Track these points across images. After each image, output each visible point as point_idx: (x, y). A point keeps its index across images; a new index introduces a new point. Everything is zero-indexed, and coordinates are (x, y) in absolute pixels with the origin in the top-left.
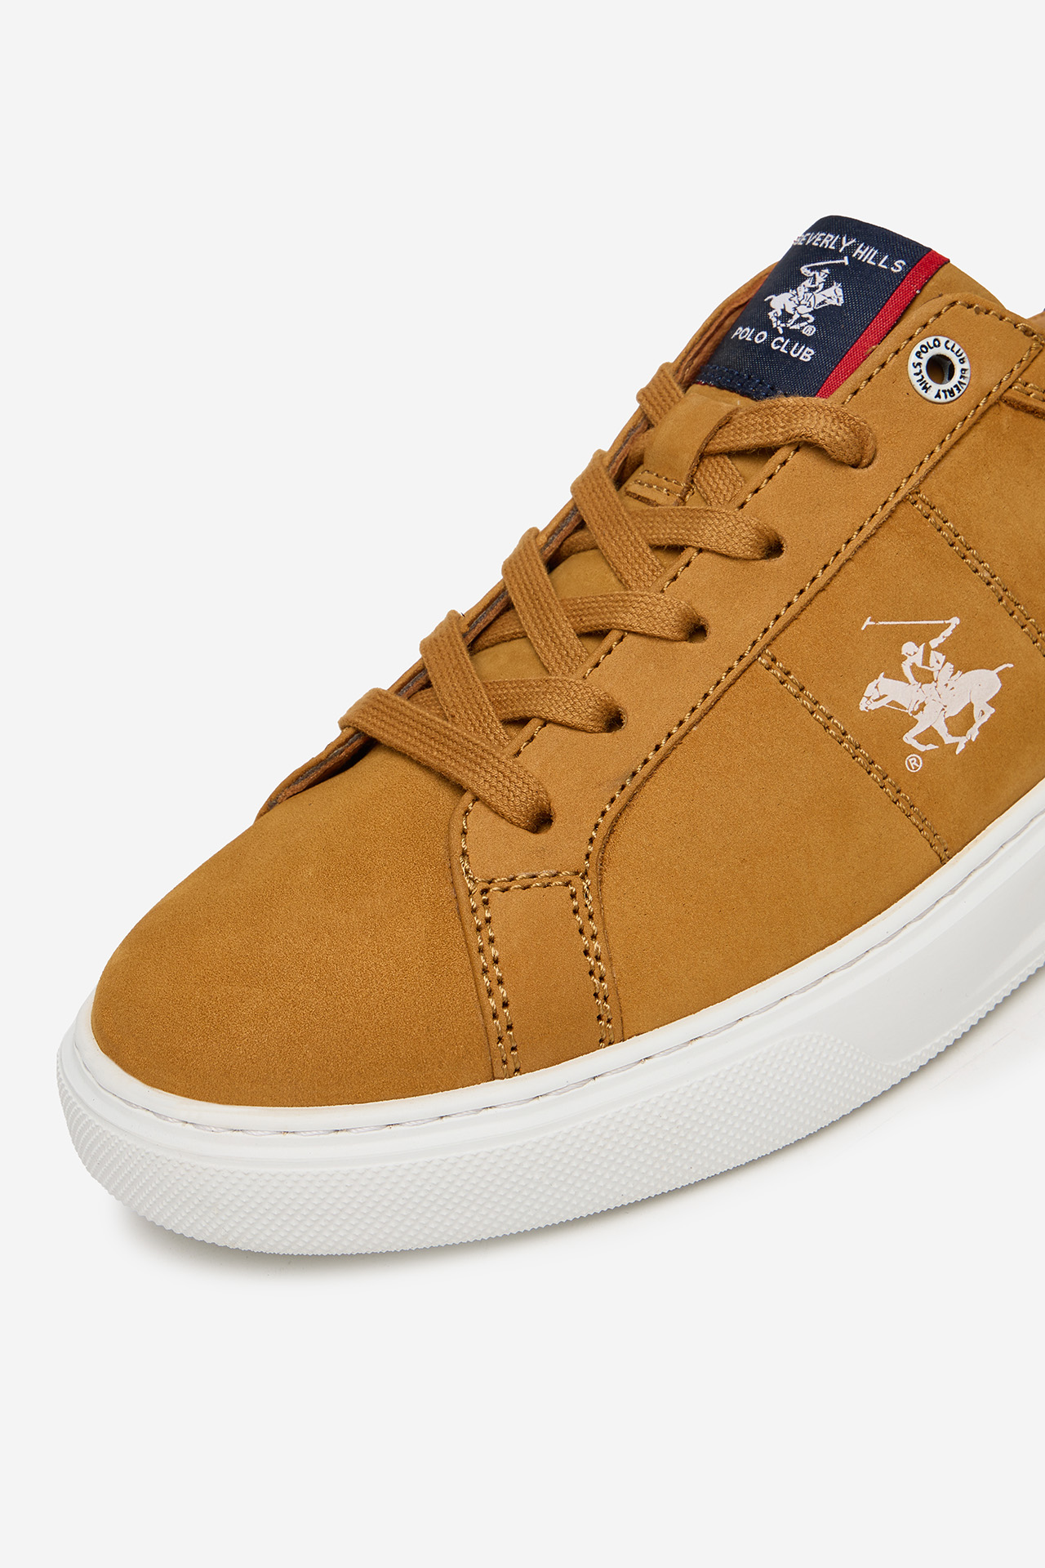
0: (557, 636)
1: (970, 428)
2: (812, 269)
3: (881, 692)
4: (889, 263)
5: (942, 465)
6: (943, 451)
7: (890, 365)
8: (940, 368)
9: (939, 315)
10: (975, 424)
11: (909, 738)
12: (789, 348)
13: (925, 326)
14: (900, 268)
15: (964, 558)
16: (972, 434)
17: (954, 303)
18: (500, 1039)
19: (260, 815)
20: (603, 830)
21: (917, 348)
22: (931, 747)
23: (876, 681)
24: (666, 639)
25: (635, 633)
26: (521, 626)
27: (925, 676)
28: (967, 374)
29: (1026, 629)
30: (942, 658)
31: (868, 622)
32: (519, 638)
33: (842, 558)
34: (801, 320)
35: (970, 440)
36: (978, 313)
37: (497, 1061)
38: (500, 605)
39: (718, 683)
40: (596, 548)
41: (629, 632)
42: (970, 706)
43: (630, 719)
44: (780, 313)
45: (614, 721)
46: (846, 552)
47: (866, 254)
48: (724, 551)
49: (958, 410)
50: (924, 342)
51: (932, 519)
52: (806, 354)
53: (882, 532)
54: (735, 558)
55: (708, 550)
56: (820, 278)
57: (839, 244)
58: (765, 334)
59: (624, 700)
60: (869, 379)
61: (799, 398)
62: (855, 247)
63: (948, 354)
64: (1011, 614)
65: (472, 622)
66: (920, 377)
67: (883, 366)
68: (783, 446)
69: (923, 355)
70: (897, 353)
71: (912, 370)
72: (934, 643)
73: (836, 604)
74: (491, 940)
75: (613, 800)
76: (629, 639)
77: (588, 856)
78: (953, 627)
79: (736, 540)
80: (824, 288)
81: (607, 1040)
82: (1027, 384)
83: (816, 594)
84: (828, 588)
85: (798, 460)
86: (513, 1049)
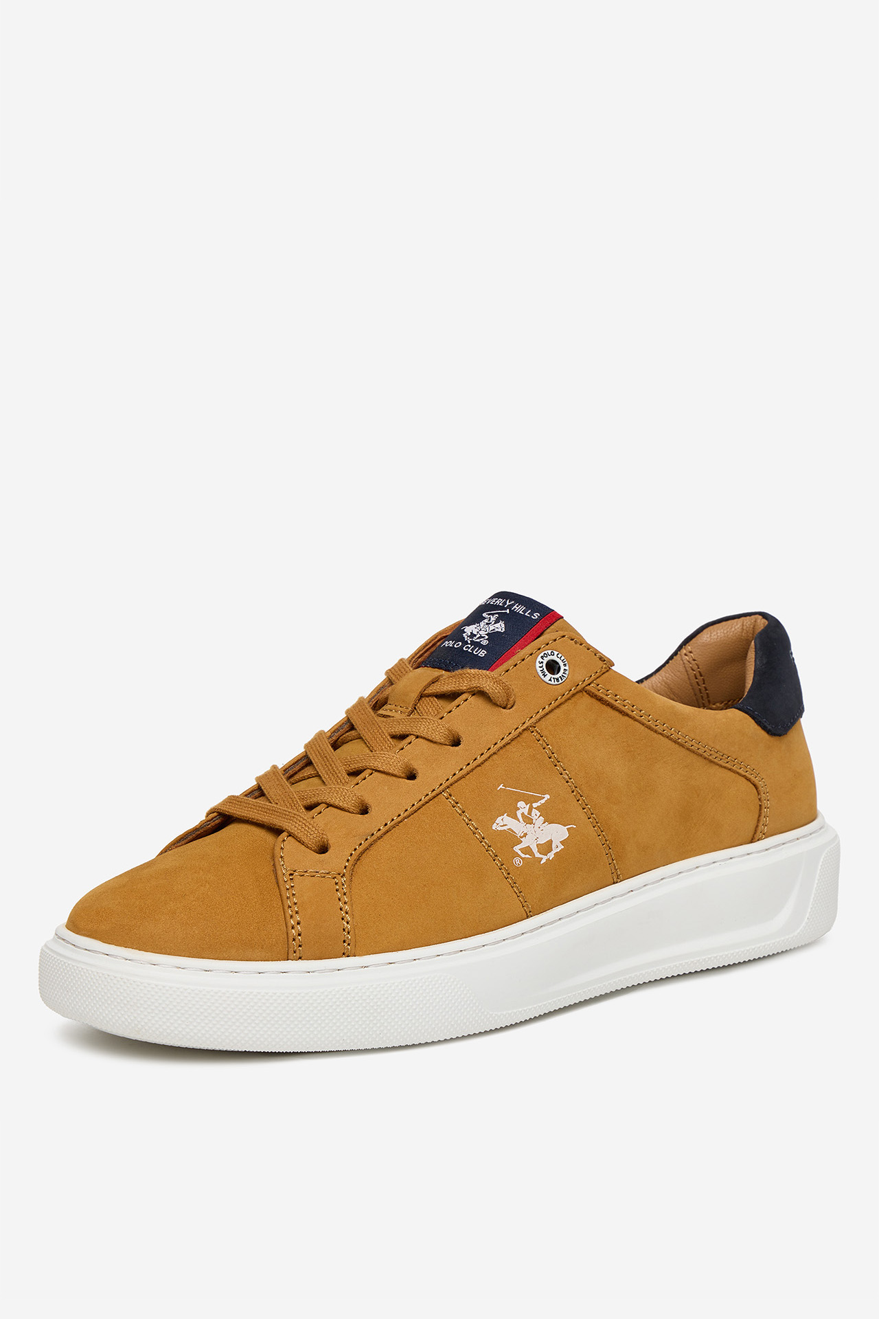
0: (336, 773)
1: (566, 701)
2: (489, 614)
3: (504, 823)
4: (531, 614)
5: (548, 716)
6: (550, 709)
7: (526, 660)
8: (552, 667)
9: (555, 640)
10: (569, 699)
11: (517, 849)
12: (473, 650)
13: (547, 644)
14: (537, 617)
15: (555, 766)
16: (566, 704)
17: (564, 636)
18: (294, 940)
19: (161, 853)
20: (354, 857)
21: (542, 654)
22: (527, 856)
23: (502, 817)
24: (395, 776)
25: (379, 771)
26: (316, 770)
27: (528, 820)
28: (567, 672)
29: (585, 810)
30: (539, 814)
31: (501, 786)
32: (313, 777)
33: (491, 752)
34: (481, 637)
35: (564, 707)
36: (576, 643)
37: (291, 951)
38: (305, 762)
39: (420, 800)
40: (361, 738)
41: (376, 771)
42: (551, 841)
43: (373, 811)
44: (469, 634)
45: (364, 811)
46: (493, 749)
47: (519, 609)
48: (430, 738)
49: (561, 690)
50: (546, 652)
51: (540, 742)
52: (482, 653)
53: (513, 743)
54: (435, 743)
55: (421, 737)
56: (493, 619)
57: (505, 603)
58: (460, 643)
59: (369, 800)
60: (515, 666)
61: (476, 670)
62: (513, 605)
63: (558, 660)
64: (578, 801)
65: (286, 769)
66: (542, 669)
67: (523, 660)
68: (465, 692)
69: (544, 658)
70: (531, 655)
71: (538, 665)
72: (535, 805)
73: (486, 775)
74: (294, 895)
75: (361, 844)
76: (376, 774)
77: (345, 867)
78: (546, 799)
79: (437, 733)
80: (495, 623)
81: (347, 954)
82: (598, 685)
83: (476, 767)
84: (483, 766)
85: (472, 699)
86: (300, 946)
